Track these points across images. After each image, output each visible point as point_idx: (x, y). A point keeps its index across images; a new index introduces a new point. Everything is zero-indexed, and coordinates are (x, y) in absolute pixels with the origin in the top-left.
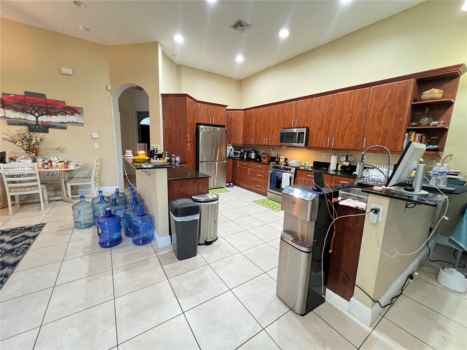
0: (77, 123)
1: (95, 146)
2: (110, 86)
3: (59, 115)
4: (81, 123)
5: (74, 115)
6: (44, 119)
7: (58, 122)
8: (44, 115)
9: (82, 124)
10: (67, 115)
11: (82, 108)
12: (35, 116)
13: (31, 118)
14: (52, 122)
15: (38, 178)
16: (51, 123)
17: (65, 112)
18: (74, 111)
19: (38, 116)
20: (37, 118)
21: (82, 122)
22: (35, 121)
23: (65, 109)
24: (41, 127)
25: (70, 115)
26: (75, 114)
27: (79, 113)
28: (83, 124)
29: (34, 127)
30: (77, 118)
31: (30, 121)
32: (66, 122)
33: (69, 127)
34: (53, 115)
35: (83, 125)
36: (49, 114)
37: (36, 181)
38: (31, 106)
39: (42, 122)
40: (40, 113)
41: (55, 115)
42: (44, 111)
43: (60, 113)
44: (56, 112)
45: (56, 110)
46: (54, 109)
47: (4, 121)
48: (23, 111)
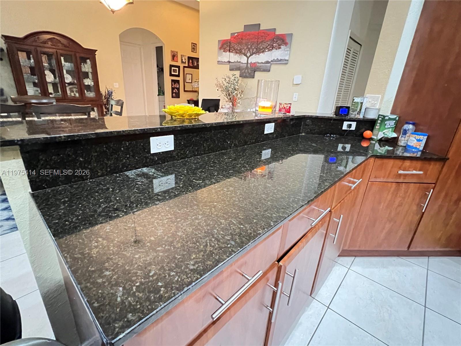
0: (281, 60)
1: (294, 97)
3: (267, 50)
4: (286, 60)
5: (280, 48)
7: (263, 62)
8: (254, 53)
10: (273, 50)
12: (247, 56)
13: (244, 59)
14: (259, 63)
16: (258, 65)
17: (273, 45)
18: (281, 41)
19: (250, 56)
20: (248, 58)
21: (287, 58)
22: (245, 63)
23: (273, 40)
24: (249, 72)
25: (276, 49)
26: (282, 47)
27: (286, 44)
28: (288, 60)
29: (244, 71)
30: (282, 52)
31: (242, 63)
32: (270, 61)
34: (261, 53)
35: (286, 64)
36: (259, 51)
38: (246, 44)
39: (251, 63)
40: (251, 51)
41: (263, 52)
42: (255, 48)
43: (268, 49)
44: (263, 48)
45: (265, 44)
46: (263, 44)
47: (228, 66)
48: (239, 52)
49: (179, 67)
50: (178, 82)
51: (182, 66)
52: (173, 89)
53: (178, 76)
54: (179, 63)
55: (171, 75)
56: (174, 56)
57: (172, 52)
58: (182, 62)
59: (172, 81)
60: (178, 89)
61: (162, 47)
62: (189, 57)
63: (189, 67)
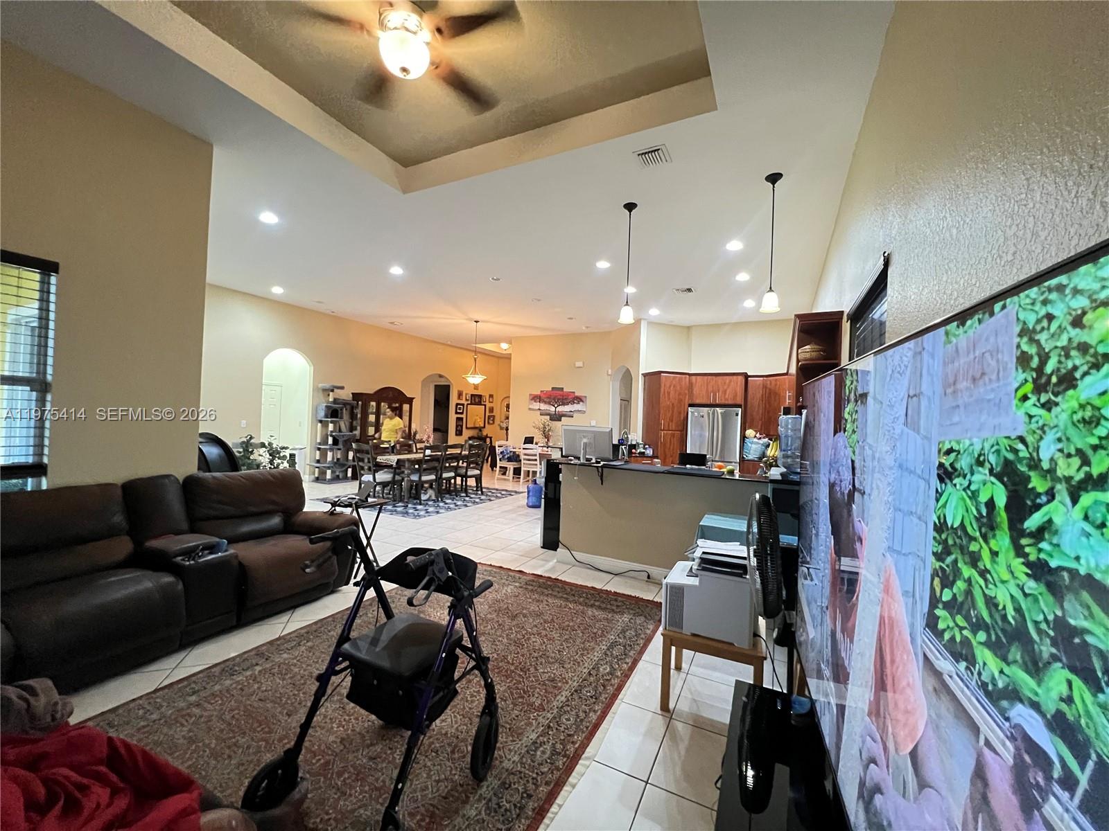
0: (580, 411)
2: (610, 371)
6: (560, 409)
7: (568, 411)
8: (560, 405)
9: (584, 412)
10: (574, 404)
11: (586, 397)
13: (553, 409)
14: (564, 412)
15: (538, 458)
17: (574, 401)
18: (579, 400)
20: (556, 408)
21: (585, 410)
22: (554, 411)
23: (574, 398)
24: (557, 417)
26: (580, 403)
27: (583, 402)
29: (552, 416)
30: (582, 406)
31: (551, 411)
32: (572, 411)
33: (575, 415)
36: (564, 404)
37: (536, 460)
38: (554, 399)
39: (558, 411)
40: (558, 403)
41: (568, 405)
42: (561, 402)
43: (571, 403)
46: (567, 400)
47: (539, 412)
48: (549, 403)
49: (463, 405)
50: (462, 419)
51: (466, 403)
52: (457, 426)
53: (462, 413)
54: (463, 401)
55: (457, 413)
56: (460, 395)
57: (459, 391)
58: (467, 400)
59: (457, 418)
60: (462, 426)
61: (449, 386)
62: (472, 395)
63: (471, 404)
